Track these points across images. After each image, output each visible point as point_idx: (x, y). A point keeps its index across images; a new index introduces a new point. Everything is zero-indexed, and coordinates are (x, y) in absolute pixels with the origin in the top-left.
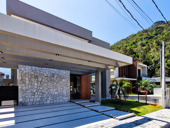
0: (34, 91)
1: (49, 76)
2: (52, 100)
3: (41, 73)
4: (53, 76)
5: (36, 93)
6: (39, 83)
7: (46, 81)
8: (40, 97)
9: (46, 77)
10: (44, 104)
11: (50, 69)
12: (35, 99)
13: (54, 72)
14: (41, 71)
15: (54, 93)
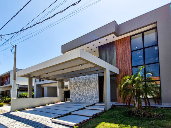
0: (76, 93)
1: (83, 82)
2: (85, 100)
3: (79, 80)
4: (86, 82)
5: (77, 95)
6: (78, 88)
7: (81, 86)
8: (78, 97)
9: (81, 83)
10: (80, 102)
11: (84, 76)
12: (76, 98)
13: (86, 78)
14: (79, 79)
15: (86, 95)
